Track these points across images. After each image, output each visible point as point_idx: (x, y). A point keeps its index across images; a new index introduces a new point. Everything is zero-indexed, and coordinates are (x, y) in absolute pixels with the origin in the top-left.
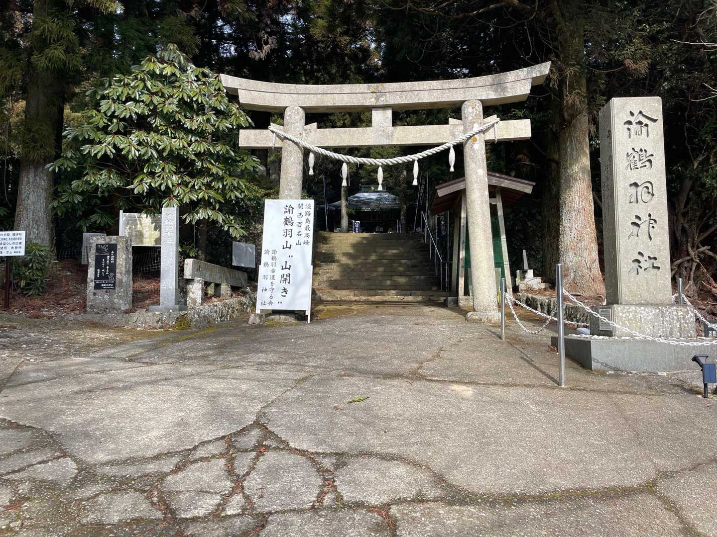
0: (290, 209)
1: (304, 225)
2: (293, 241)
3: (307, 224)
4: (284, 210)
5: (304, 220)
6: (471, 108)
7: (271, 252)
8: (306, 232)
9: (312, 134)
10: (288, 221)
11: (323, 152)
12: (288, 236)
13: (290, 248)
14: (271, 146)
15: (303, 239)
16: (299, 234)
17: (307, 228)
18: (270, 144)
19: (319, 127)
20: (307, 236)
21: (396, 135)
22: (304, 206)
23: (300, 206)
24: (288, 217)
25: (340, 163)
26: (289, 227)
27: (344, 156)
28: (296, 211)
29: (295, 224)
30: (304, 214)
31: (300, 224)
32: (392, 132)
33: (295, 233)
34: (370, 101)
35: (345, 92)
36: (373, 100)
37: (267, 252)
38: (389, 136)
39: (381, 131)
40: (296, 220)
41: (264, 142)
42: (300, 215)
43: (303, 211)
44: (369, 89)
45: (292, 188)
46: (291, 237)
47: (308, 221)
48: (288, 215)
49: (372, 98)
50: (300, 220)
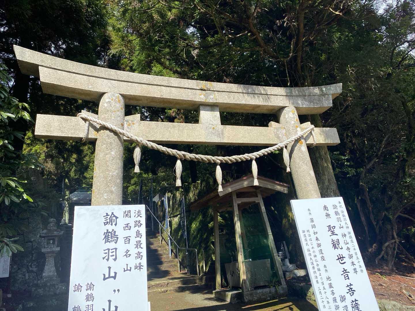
0: (111, 219)
1: (133, 240)
2: (118, 266)
3: (138, 239)
4: (103, 220)
5: (132, 233)
6: (291, 113)
7: (84, 288)
8: (137, 250)
9: (136, 126)
10: (110, 236)
11: (154, 146)
12: (111, 258)
13: (114, 278)
14: (81, 136)
15: (132, 262)
16: (127, 254)
17: (138, 244)
18: (82, 135)
19: (142, 119)
20: (139, 255)
21: (226, 134)
22: (132, 214)
23: (127, 214)
24: (110, 230)
25: (173, 159)
26: (111, 245)
27: (179, 152)
28: (122, 221)
29: (121, 241)
30: (132, 224)
31: (127, 240)
32: (222, 131)
33: (120, 253)
34: (199, 97)
35: (172, 85)
36: (202, 96)
37: (78, 288)
38: (219, 134)
39: (211, 128)
40: (121, 233)
41: (73, 131)
42: (127, 227)
43: (131, 221)
44: (198, 86)
45: (113, 189)
46: (115, 260)
47: (138, 234)
48: (110, 228)
49: (201, 95)
50: (127, 233)
